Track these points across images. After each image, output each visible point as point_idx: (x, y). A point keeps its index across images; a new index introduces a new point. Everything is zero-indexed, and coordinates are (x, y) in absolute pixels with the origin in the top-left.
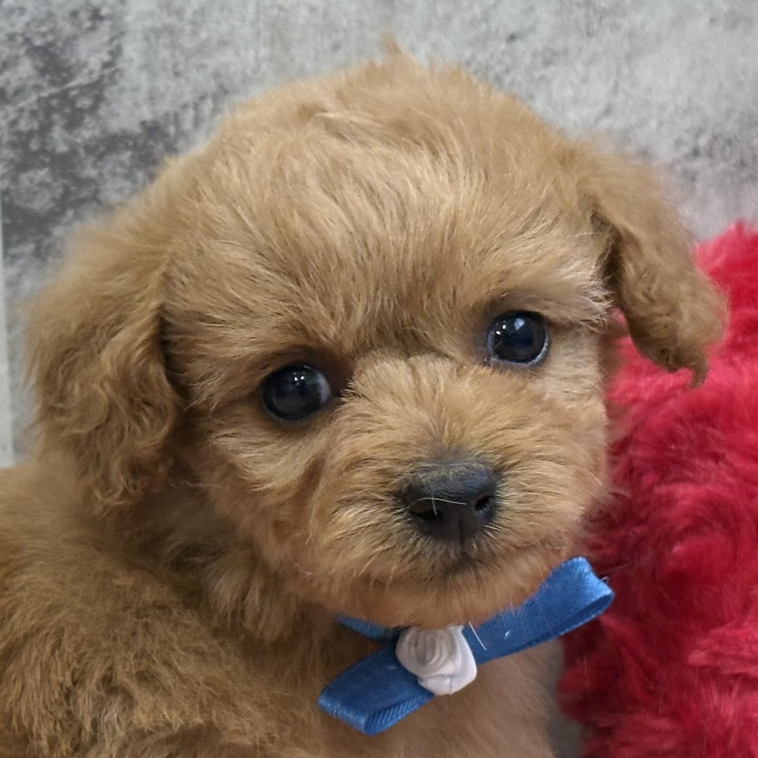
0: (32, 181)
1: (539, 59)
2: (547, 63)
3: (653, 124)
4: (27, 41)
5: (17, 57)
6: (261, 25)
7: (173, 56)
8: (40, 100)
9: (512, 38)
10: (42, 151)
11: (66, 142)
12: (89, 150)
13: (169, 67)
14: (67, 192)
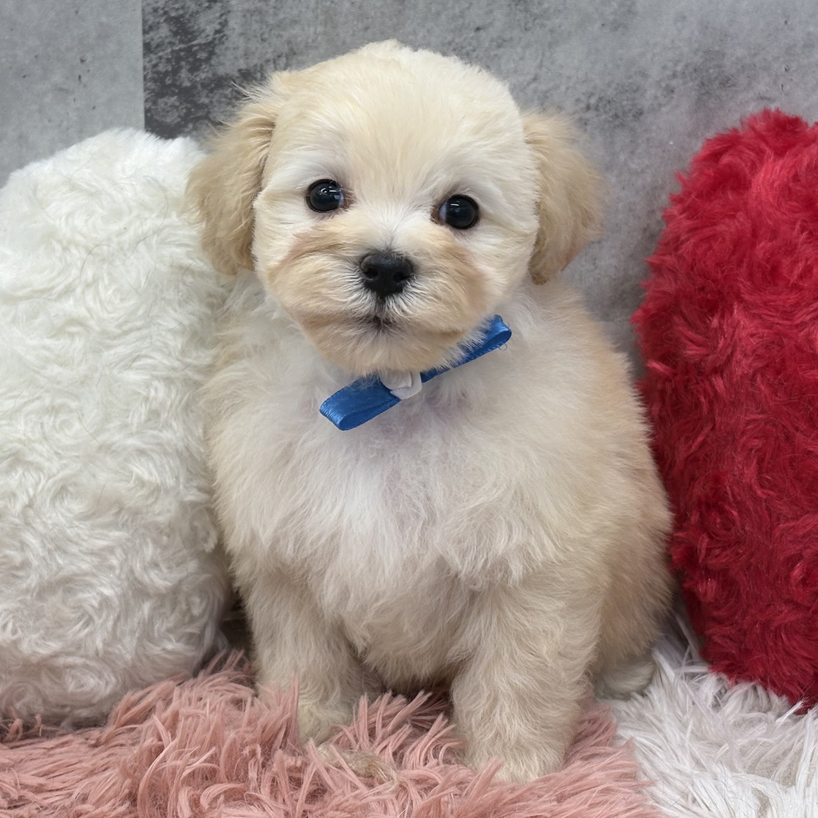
0: (166, 104)
1: (495, 44)
2: (499, 46)
3: (563, 88)
4: (166, 13)
5: (159, 23)
6: (319, 11)
7: (262, 29)
8: (172, 52)
9: (478, 29)
10: (173, 85)
11: (190, 81)
12: (204, 86)
13: (259, 35)
14: (189, 113)
